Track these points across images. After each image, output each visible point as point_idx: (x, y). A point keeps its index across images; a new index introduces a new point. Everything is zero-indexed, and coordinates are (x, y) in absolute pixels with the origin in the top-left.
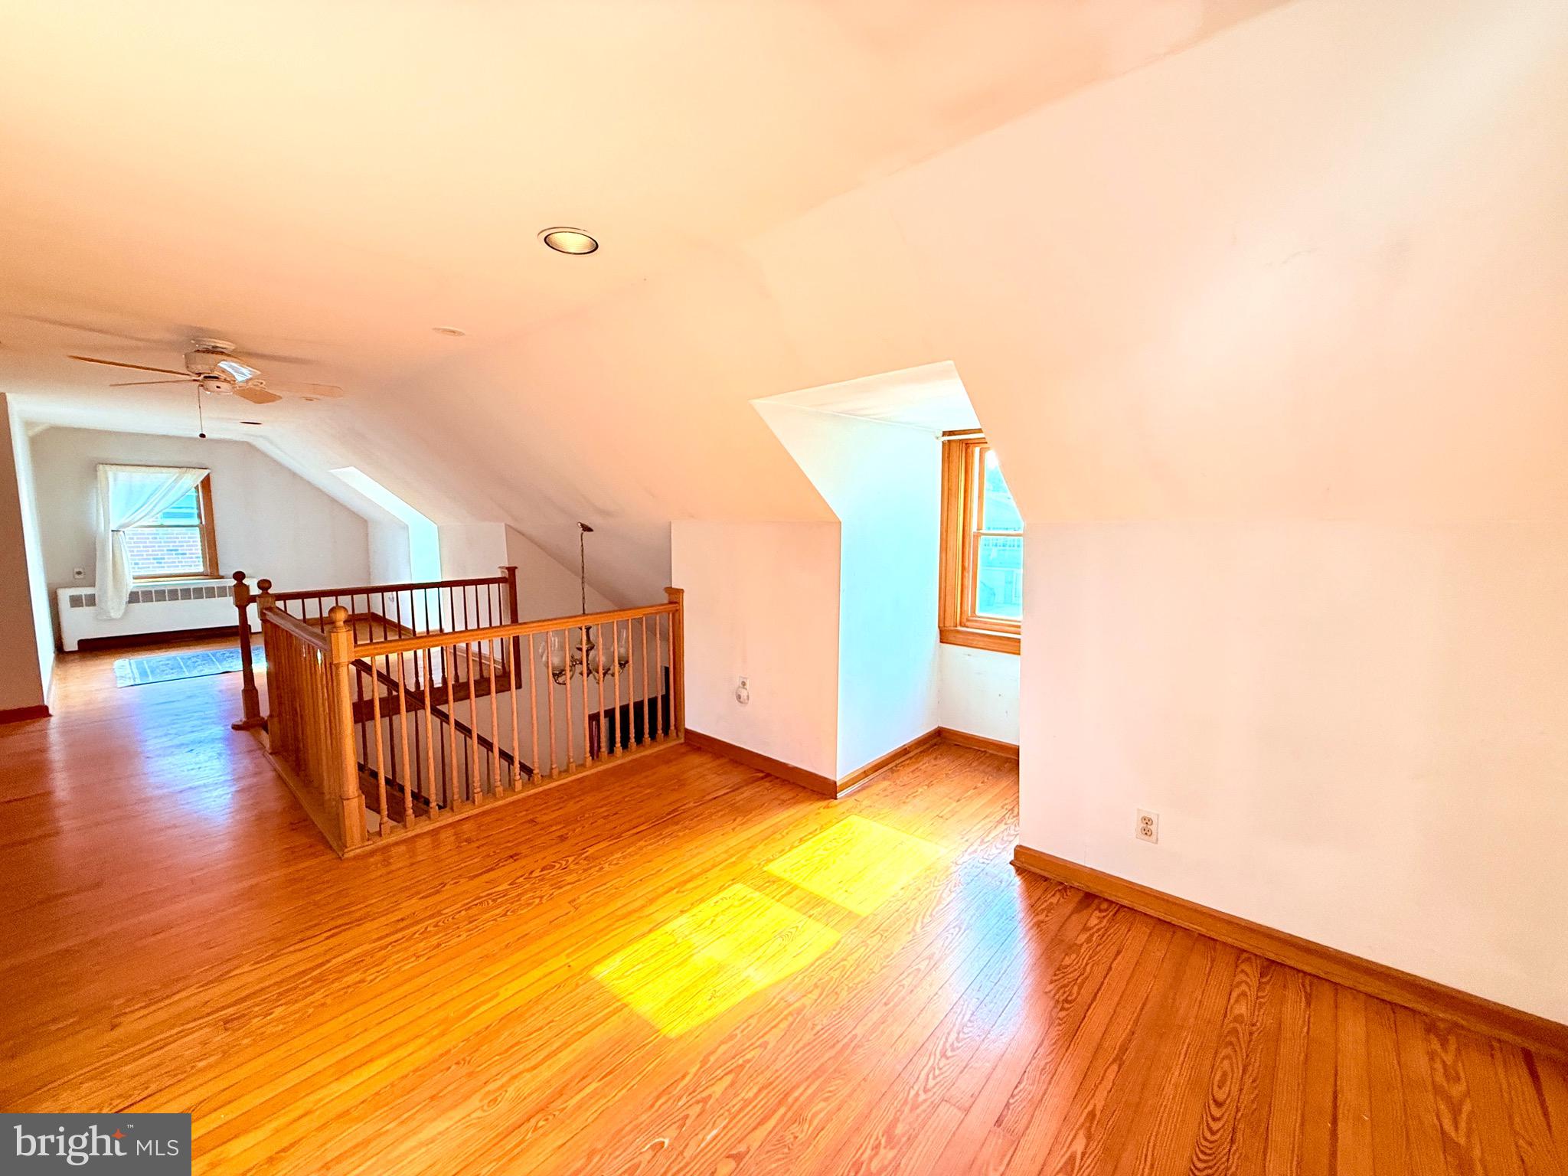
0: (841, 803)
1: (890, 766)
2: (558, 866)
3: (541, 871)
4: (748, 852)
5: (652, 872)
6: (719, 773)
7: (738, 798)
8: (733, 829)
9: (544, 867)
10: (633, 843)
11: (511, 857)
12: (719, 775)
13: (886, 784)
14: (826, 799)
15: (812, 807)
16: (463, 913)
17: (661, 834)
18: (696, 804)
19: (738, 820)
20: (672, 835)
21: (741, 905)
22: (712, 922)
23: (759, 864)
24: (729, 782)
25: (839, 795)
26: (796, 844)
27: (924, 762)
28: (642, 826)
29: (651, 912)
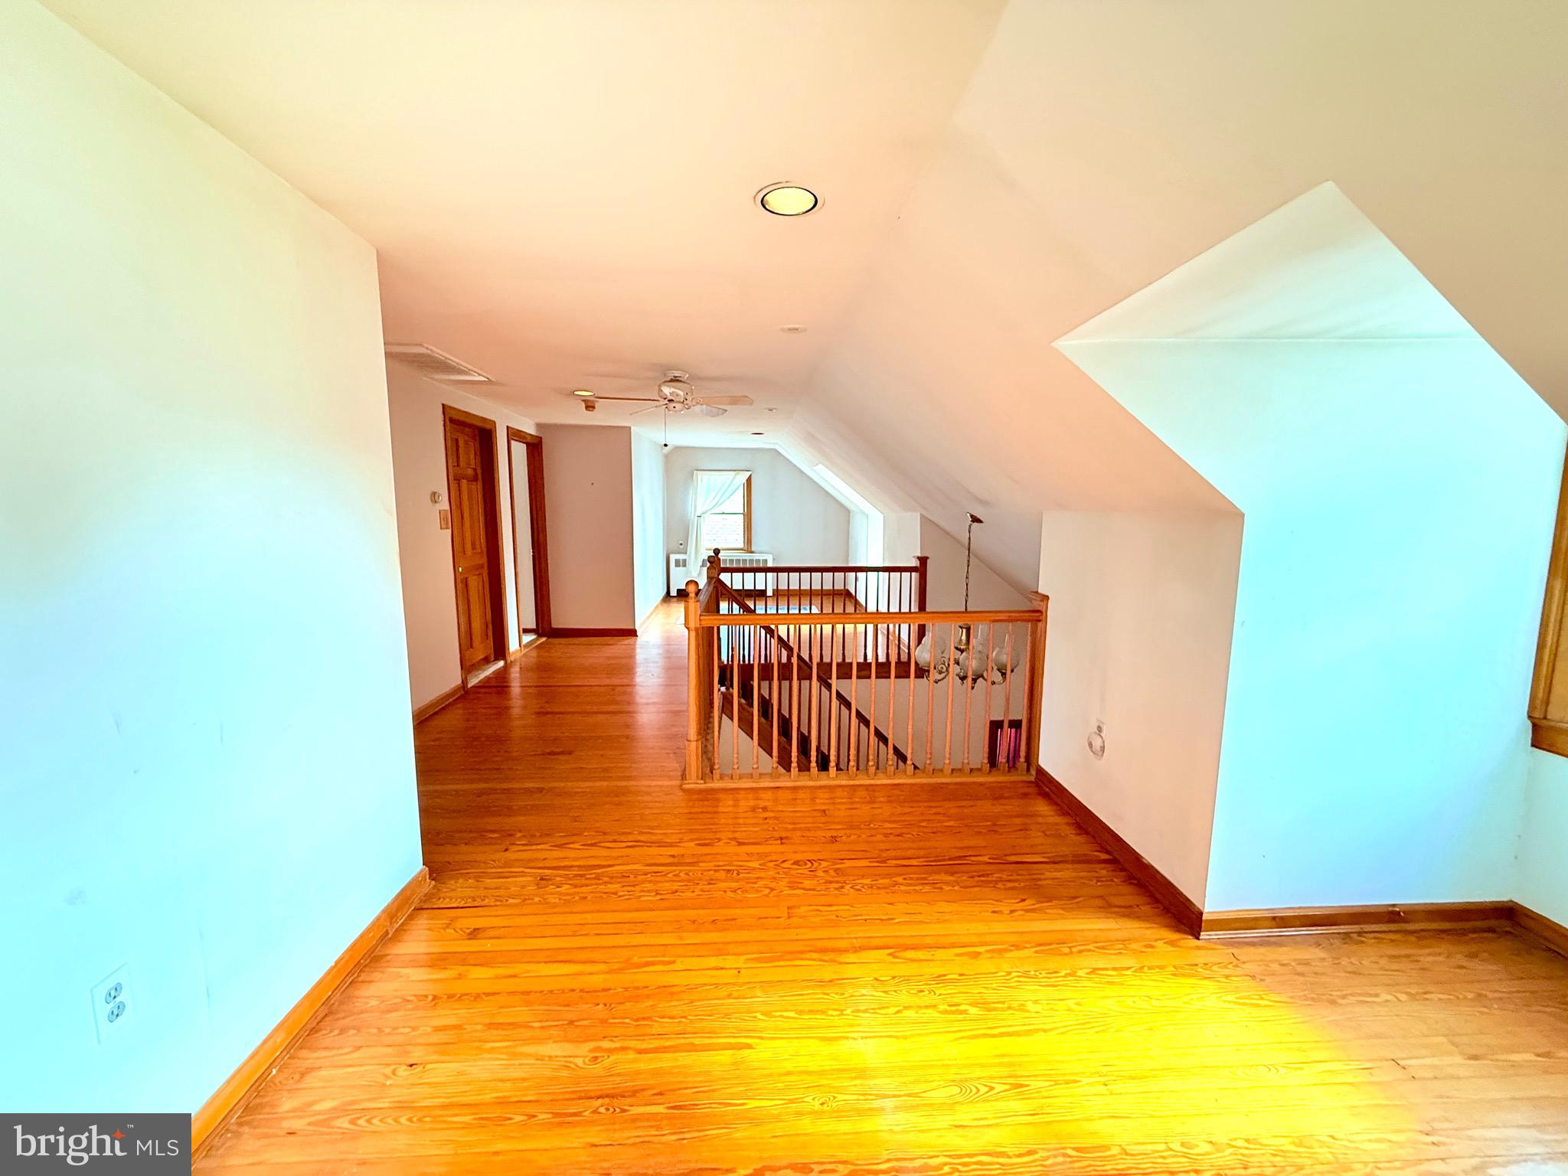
0: (1198, 948)
1: (1343, 929)
2: (809, 865)
3: (792, 864)
4: (1007, 950)
5: (883, 917)
6: (1048, 833)
7: (1048, 875)
8: (1012, 912)
9: (798, 861)
10: (889, 876)
11: (781, 839)
12: (1046, 835)
13: (1314, 953)
14: (1179, 931)
15: (1148, 932)
16: (712, 872)
17: (925, 879)
18: (991, 861)
19: (1027, 903)
20: (937, 886)
21: (946, 1012)
22: (898, 1012)
23: (1009, 973)
24: (1053, 850)
25: (1203, 935)
26: (1080, 973)
27: (1438, 950)
28: (913, 860)
29: (848, 960)
